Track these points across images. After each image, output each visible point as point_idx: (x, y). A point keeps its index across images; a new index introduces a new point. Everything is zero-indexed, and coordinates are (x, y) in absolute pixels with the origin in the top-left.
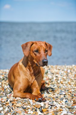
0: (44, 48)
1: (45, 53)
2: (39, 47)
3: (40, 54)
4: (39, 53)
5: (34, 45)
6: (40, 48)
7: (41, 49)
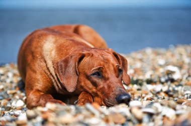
0: (113, 65)
1: (118, 77)
2: (102, 63)
3: (108, 82)
4: (106, 79)
5: (86, 59)
6: (106, 66)
7: (107, 69)
